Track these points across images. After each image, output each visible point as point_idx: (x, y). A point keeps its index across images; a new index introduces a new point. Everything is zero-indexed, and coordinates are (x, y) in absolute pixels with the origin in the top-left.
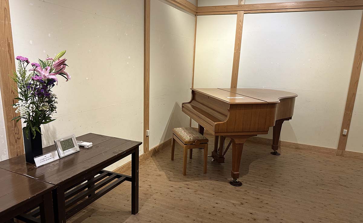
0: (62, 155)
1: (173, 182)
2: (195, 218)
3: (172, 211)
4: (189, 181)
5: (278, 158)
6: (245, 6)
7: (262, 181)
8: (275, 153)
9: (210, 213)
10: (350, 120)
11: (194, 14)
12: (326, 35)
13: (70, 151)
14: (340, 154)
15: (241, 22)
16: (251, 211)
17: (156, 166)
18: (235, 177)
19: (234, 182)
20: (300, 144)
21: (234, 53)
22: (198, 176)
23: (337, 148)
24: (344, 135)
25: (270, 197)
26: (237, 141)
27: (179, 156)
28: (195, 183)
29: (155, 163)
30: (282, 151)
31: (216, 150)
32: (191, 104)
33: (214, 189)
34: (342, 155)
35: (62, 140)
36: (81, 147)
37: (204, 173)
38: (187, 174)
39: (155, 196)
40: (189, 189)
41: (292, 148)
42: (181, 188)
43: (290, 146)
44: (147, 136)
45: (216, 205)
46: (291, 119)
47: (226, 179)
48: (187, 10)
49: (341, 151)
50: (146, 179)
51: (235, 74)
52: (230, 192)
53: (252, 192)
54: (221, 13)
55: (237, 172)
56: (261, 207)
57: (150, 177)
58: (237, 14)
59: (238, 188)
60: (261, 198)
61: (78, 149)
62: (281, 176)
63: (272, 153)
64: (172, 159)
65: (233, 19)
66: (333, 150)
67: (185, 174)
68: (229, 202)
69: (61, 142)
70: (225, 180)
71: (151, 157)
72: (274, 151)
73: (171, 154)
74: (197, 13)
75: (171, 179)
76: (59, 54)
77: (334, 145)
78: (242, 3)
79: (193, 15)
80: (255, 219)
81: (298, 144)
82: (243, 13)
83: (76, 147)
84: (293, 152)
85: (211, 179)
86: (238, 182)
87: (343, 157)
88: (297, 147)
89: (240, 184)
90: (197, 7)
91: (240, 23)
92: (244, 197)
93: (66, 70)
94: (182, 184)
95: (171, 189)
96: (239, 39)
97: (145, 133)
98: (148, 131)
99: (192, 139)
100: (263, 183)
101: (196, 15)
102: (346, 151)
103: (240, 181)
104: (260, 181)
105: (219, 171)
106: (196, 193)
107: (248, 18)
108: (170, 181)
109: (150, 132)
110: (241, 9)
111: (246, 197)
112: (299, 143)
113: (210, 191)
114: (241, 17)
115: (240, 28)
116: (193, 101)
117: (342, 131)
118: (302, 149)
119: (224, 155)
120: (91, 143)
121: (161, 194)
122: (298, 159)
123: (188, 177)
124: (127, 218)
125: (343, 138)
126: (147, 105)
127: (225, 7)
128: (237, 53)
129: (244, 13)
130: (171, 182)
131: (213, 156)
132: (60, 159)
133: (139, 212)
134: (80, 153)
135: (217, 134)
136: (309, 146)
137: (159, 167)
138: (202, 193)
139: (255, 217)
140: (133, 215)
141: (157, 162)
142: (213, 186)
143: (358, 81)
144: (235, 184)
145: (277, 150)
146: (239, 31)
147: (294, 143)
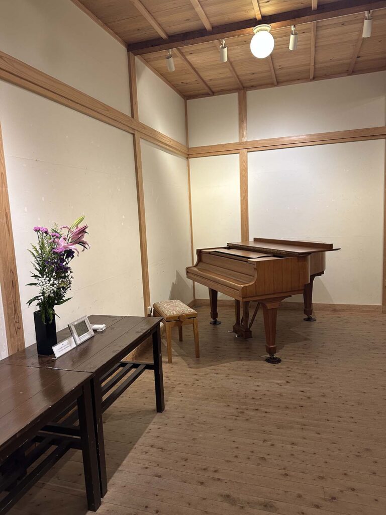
0: (79, 342)
1: (195, 369)
2: (237, 406)
3: (206, 402)
4: (213, 365)
5: (314, 325)
6: (248, 143)
7: (303, 354)
8: (309, 319)
9: (253, 398)
11: (186, 157)
12: (348, 170)
13: (85, 337)
15: (245, 162)
16: (302, 389)
18: (271, 351)
19: (271, 358)
20: (337, 305)
21: (241, 200)
22: (223, 358)
23: (381, 303)
25: (319, 370)
26: (269, 306)
28: (224, 367)
30: (316, 315)
31: (238, 323)
32: (198, 267)
33: (249, 370)
35: (76, 323)
36: (95, 331)
39: (178, 388)
40: (218, 374)
41: (328, 311)
42: (208, 375)
43: (326, 308)
44: (149, 315)
45: (257, 388)
46: (323, 274)
47: (260, 356)
52: (270, 371)
53: (296, 368)
54: (219, 153)
55: (273, 345)
56: (311, 383)
58: (239, 153)
59: (277, 365)
60: (308, 372)
61: (93, 333)
62: (324, 345)
63: (305, 320)
65: (235, 159)
66: (377, 307)
68: (273, 383)
69: (76, 326)
70: (259, 358)
72: (307, 317)
74: (189, 155)
75: (192, 366)
76: (76, 222)
77: (377, 301)
78: (244, 140)
79: (184, 158)
80: (309, 398)
82: (246, 152)
83: (90, 331)
84: (330, 315)
86: (276, 358)
89: (278, 361)
90: (189, 149)
91: (244, 164)
92: (289, 375)
93: (85, 238)
94: (207, 370)
95: (196, 377)
96: (245, 183)
97: (146, 310)
98: (149, 307)
100: (305, 355)
101: (188, 158)
103: (277, 356)
104: (301, 354)
105: (248, 348)
106: (229, 377)
107: (252, 156)
108: (191, 368)
110: (243, 147)
112: (335, 303)
113: (244, 373)
114: (244, 156)
116: (201, 264)
117: (384, 282)
118: (339, 310)
119: (250, 326)
120: (104, 325)
121: (185, 384)
124: (153, 417)
126: (146, 274)
127: (223, 146)
128: (244, 200)
129: (248, 152)
130: (193, 369)
131: (235, 331)
132: (78, 346)
133: (166, 409)
134: (95, 339)
135: (246, 300)
138: (237, 377)
139: (308, 394)
140: (159, 414)
142: (247, 367)
144: (273, 360)
145: (311, 316)
146: (244, 173)
147: (330, 304)
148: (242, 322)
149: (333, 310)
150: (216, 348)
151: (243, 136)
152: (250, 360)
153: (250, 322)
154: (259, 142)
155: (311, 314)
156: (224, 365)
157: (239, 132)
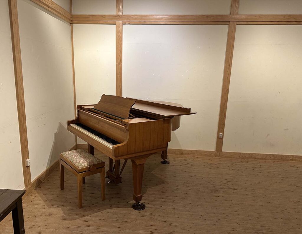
1: (68, 221)
4: (87, 215)
5: (169, 167)
6: (124, 17)
7: (163, 198)
8: (165, 162)
10: (224, 124)
11: (69, 22)
12: (199, 48)
14: (218, 156)
15: (120, 32)
17: (43, 201)
18: (138, 199)
19: (137, 205)
20: (184, 150)
21: (116, 65)
22: (96, 206)
23: (215, 149)
24: (220, 138)
26: (138, 162)
27: (70, 182)
28: (95, 217)
29: (41, 197)
30: (170, 158)
31: (111, 170)
33: (118, 220)
34: (219, 156)
37: (103, 201)
38: (83, 205)
40: (89, 226)
41: (178, 154)
42: (80, 228)
43: (175, 152)
44: (27, 167)
46: (178, 129)
47: (128, 202)
48: (62, 17)
49: (219, 152)
50: (33, 224)
51: (119, 86)
52: (136, 219)
53: (157, 214)
54: (99, 22)
55: (139, 194)
57: (38, 219)
58: (116, 24)
59: (142, 212)
60: (168, 220)
62: (178, 187)
63: (162, 162)
64: (62, 188)
65: (112, 29)
66: (212, 152)
67: (81, 207)
71: (35, 189)
72: (163, 160)
73: (60, 181)
74: (72, 21)
77: (212, 148)
78: (120, 13)
79: (67, 23)
81: (182, 150)
82: (121, 24)
84: (179, 158)
85: (111, 206)
86: (141, 205)
87: (220, 158)
88: (182, 153)
89: (143, 207)
90: (72, 15)
91: (120, 34)
92: (152, 223)
94: (79, 221)
96: (120, 50)
97: (25, 163)
98: (28, 160)
99: (86, 165)
100: (164, 200)
101: (71, 24)
102: (223, 152)
104: (160, 198)
105: (118, 193)
106: (99, 230)
107: (127, 29)
108: (65, 220)
109: (30, 161)
110: (120, 19)
111: (153, 222)
114: (120, 27)
115: (120, 39)
117: (218, 135)
118: (186, 154)
119: (120, 174)
122: (186, 166)
123: (85, 210)
125: (220, 140)
126: (24, 129)
127: (102, 16)
128: (119, 65)
129: (123, 24)
130: (67, 221)
131: (108, 177)
135: (118, 159)
136: (192, 151)
137: (47, 202)
138: (106, 229)
141: (44, 196)
142: (116, 216)
143: (228, 89)
144: (139, 207)
145: (166, 160)
146: (120, 42)
147: (179, 150)
148: (114, 169)
149: (180, 154)
150: (91, 195)
151: (119, 10)
152: (119, 207)
153: (121, 169)
154: (133, 17)
155: (166, 159)
156: (96, 214)
157: (116, 6)
